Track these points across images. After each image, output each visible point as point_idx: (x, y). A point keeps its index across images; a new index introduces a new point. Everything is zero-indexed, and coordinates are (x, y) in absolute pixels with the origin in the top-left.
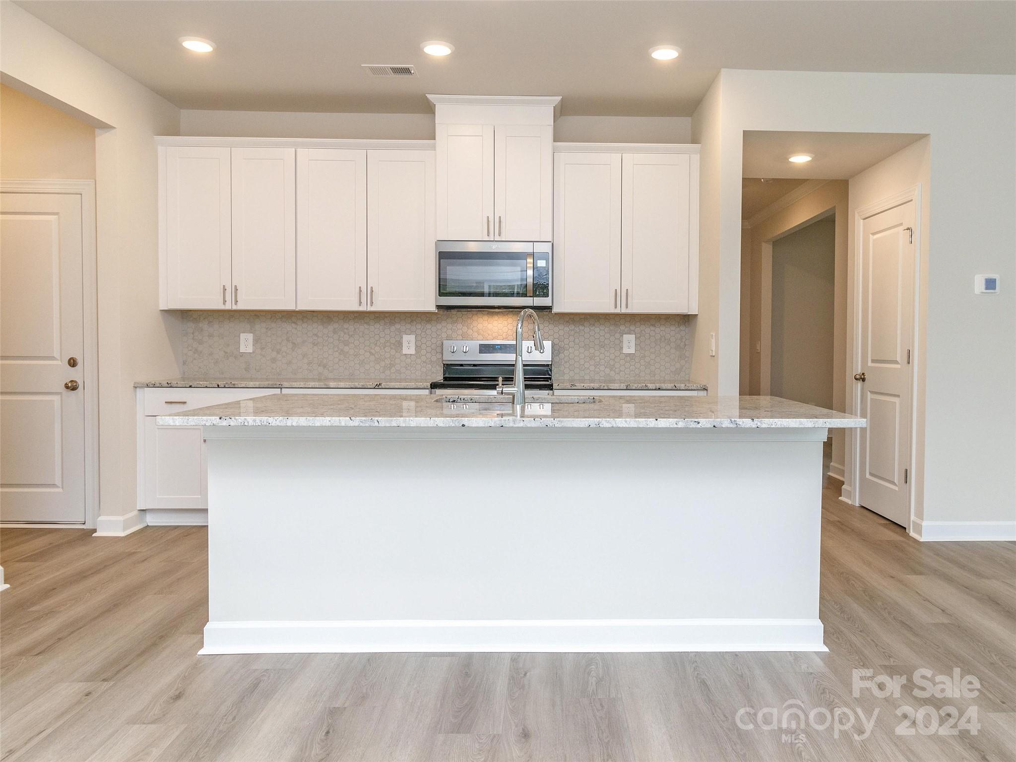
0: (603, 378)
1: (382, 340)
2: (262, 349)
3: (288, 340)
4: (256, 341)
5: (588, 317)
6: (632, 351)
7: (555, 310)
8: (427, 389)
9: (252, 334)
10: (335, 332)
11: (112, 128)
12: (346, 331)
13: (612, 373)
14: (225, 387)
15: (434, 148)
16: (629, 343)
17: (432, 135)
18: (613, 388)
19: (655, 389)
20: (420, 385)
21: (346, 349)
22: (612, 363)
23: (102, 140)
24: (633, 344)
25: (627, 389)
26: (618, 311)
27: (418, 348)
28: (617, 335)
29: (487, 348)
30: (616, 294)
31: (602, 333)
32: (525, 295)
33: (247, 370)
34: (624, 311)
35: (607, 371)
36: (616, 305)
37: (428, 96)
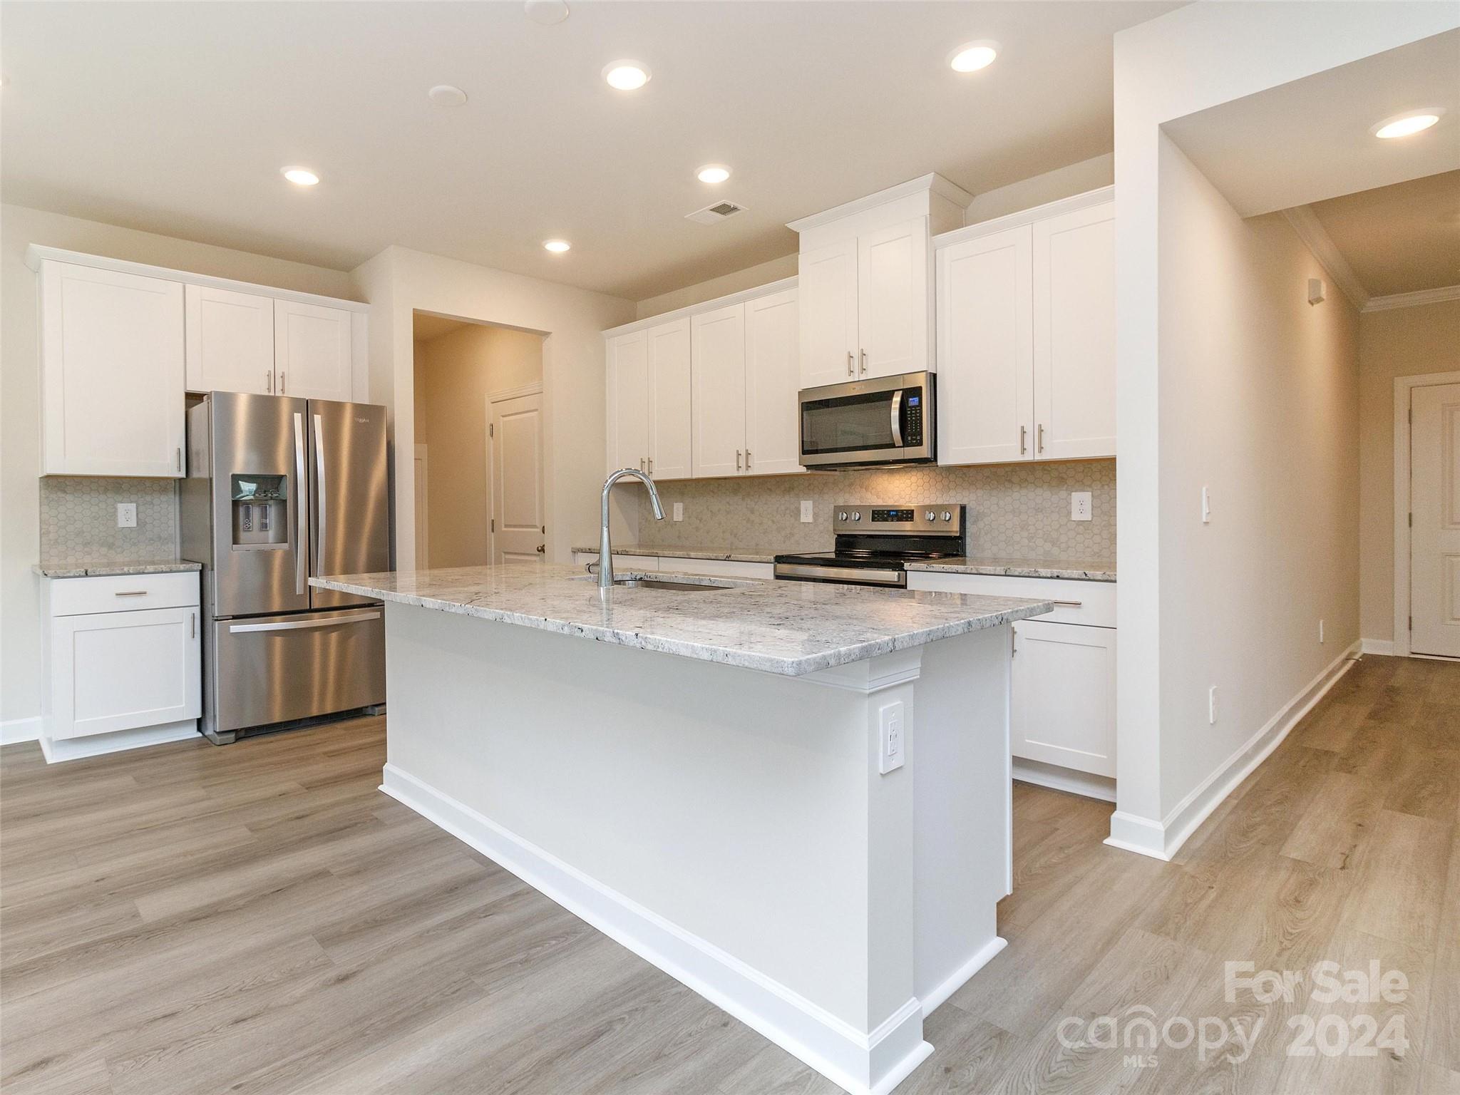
0: (1042, 558)
2: (690, 517)
4: (685, 509)
6: (1087, 517)
7: (941, 462)
8: (771, 563)
9: (682, 504)
10: (743, 499)
11: (550, 334)
13: (1055, 551)
14: (621, 555)
15: (796, 284)
16: (1081, 505)
17: (795, 271)
18: (984, 572)
20: (764, 558)
23: (547, 343)
24: (1088, 506)
25: (1005, 575)
26: (1028, 457)
27: (815, 515)
28: (1063, 494)
29: (880, 515)
30: (1024, 433)
31: (1039, 491)
32: (893, 446)
33: (679, 537)
34: (1038, 457)
35: (1048, 546)
36: (1024, 450)
37: (789, 226)
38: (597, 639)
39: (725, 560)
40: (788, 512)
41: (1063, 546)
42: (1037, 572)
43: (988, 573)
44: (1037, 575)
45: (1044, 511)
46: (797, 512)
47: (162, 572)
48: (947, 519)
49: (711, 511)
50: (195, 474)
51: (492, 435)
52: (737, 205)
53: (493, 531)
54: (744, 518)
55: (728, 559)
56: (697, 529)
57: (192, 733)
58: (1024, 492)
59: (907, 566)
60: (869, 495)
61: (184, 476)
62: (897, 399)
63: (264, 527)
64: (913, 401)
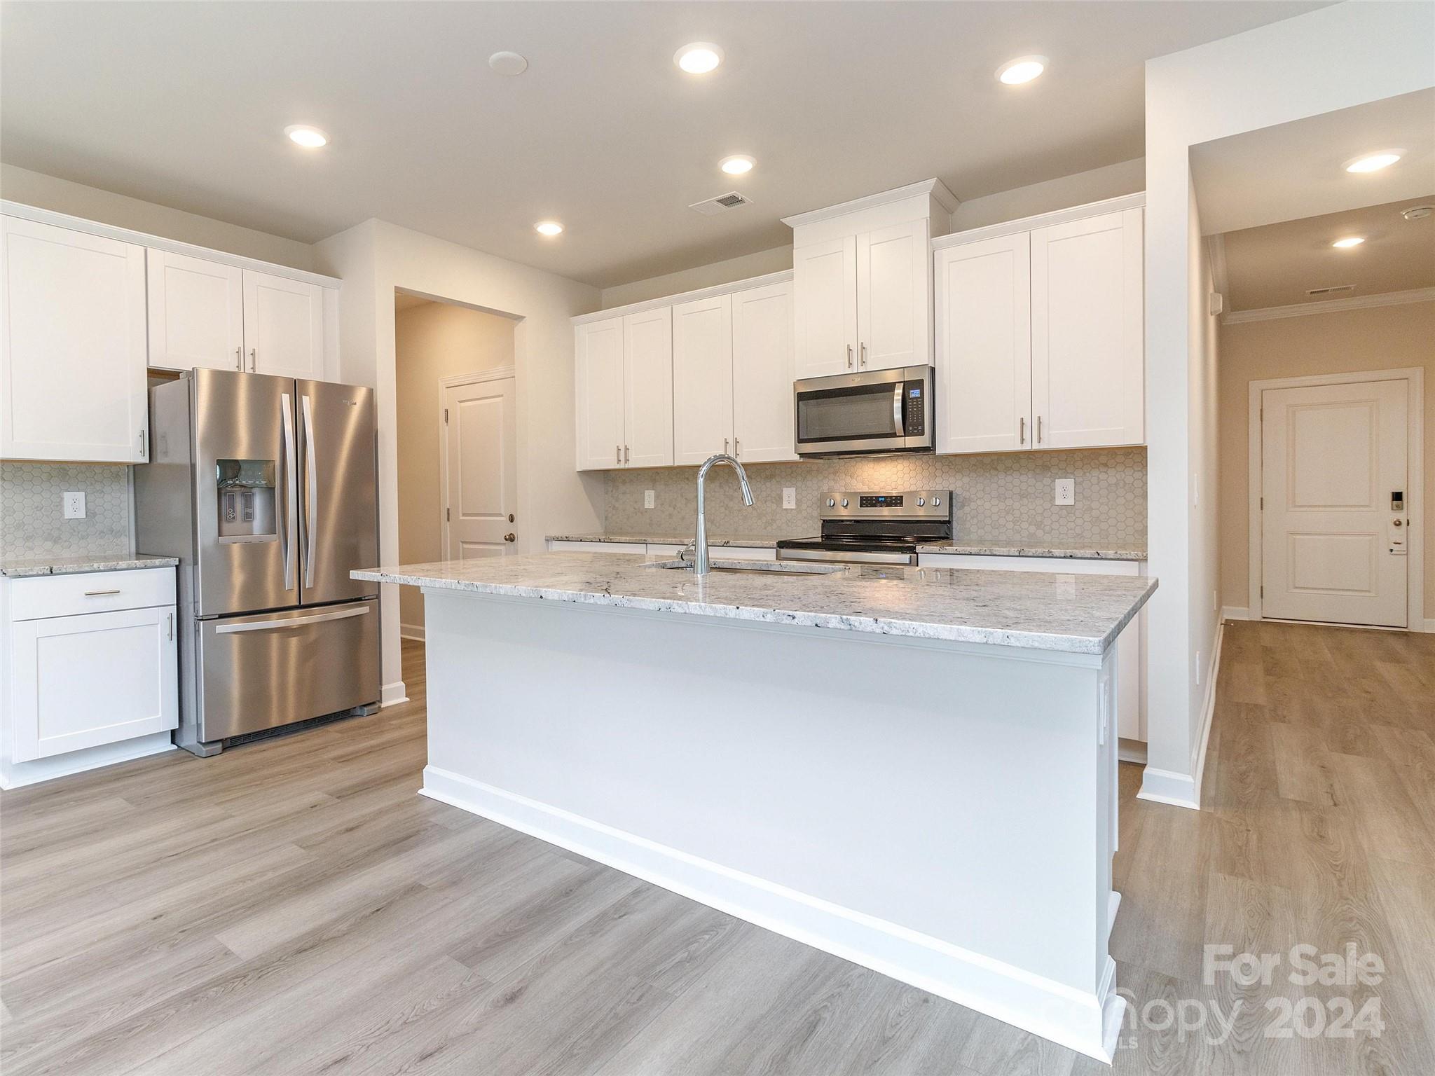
0: (1026, 539)
1: (764, 494)
2: (662, 504)
3: (682, 496)
4: (657, 497)
5: (1003, 457)
6: (1070, 501)
7: (939, 451)
8: (773, 548)
9: (653, 491)
10: (721, 486)
11: (523, 317)
12: (730, 485)
13: (1040, 533)
14: (604, 542)
15: (791, 278)
16: (1065, 491)
17: (789, 265)
18: (998, 554)
19: (1065, 557)
20: (766, 543)
21: (731, 504)
22: (1039, 518)
23: (519, 328)
24: (1070, 492)
25: (1020, 556)
26: (1027, 447)
27: (798, 502)
28: (1047, 481)
29: (869, 501)
30: (1023, 424)
31: (1024, 478)
32: (894, 435)
33: (651, 524)
34: (1036, 447)
35: (1032, 529)
36: (1023, 440)
37: (783, 220)
38: (816, 625)
39: (723, 546)
40: (769, 498)
41: (1047, 528)
42: (1051, 552)
43: (1002, 554)
44: (1051, 555)
45: (1028, 497)
46: (780, 499)
47: (136, 568)
48: (937, 504)
49: (686, 499)
50: (160, 459)
51: (447, 420)
52: (744, 197)
53: (448, 520)
54: (722, 504)
55: (726, 545)
56: (671, 516)
57: (166, 746)
58: (1009, 478)
59: (919, 548)
60: (854, 482)
61: (148, 461)
62: (898, 391)
63: (248, 517)
64: (915, 393)
